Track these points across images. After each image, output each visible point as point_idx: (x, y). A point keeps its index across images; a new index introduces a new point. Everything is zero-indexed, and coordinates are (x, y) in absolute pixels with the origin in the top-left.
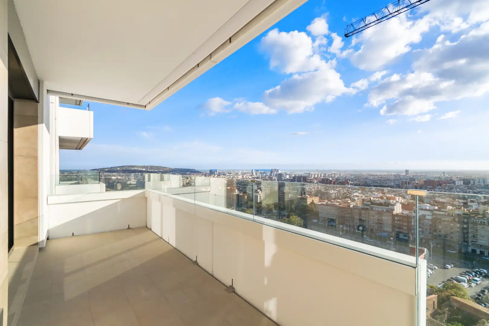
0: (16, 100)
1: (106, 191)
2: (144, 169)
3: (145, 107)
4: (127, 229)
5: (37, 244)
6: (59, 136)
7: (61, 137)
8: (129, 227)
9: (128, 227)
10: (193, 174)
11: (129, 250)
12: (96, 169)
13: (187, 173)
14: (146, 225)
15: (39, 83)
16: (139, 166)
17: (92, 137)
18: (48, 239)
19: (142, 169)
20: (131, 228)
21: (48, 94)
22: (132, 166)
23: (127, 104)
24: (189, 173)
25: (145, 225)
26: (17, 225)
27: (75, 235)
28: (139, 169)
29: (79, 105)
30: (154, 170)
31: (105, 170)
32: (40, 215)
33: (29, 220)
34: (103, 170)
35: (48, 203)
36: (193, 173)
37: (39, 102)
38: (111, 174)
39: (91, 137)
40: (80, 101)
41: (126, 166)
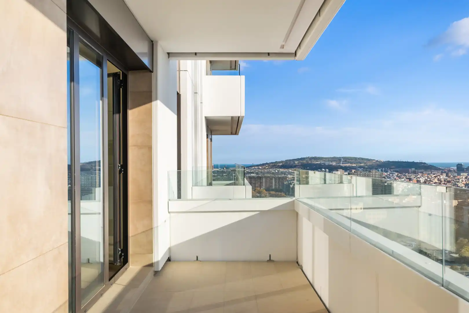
0: (130, 72)
1: (253, 196)
2: (334, 164)
3: (296, 55)
4: (268, 261)
5: (151, 265)
6: (205, 117)
7: (208, 118)
8: (270, 259)
9: (268, 259)
10: (422, 173)
11: (256, 297)
12: (267, 164)
13: (410, 170)
14: (297, 258)
15: (153, 44)
16: (326, 158)
17: (244, 115)
18: (169, 260)
19: (331, 163)
20: (273, 261)
21: (170, 58)
22: (315, 158)
23: (267, 55)
24: (413, 169)
25: (295, 259)
26: (132, 236)
27: (200, 260)
28: (327, 163)
29: (235, 69)
30: (351, 165)
31: (279, 165)
32: (154, 226)
33: (144, 232)
34: (276, 165)
35: (169, 211)
36: (423, 170)
37: (153, 72)
38: (286, 170)
39: (242, 115)
40: (236, 61)
41: (307, 158)
